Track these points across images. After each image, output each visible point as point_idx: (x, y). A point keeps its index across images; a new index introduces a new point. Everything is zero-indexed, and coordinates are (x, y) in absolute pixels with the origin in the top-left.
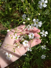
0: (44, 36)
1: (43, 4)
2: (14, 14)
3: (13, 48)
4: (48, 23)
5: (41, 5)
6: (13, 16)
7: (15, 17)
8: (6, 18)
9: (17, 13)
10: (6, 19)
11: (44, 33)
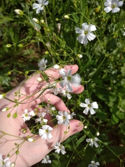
0: (89, 112)
1: (86, 33)
2: (26, 51)
3: (16, 144)
4: (105, 71)
5: (83, 35)
6: (22, 57)
7: (28, 57)
8: (5, 62)
9: (33, 49)
10: (7, 63)
11: (90, 106)
